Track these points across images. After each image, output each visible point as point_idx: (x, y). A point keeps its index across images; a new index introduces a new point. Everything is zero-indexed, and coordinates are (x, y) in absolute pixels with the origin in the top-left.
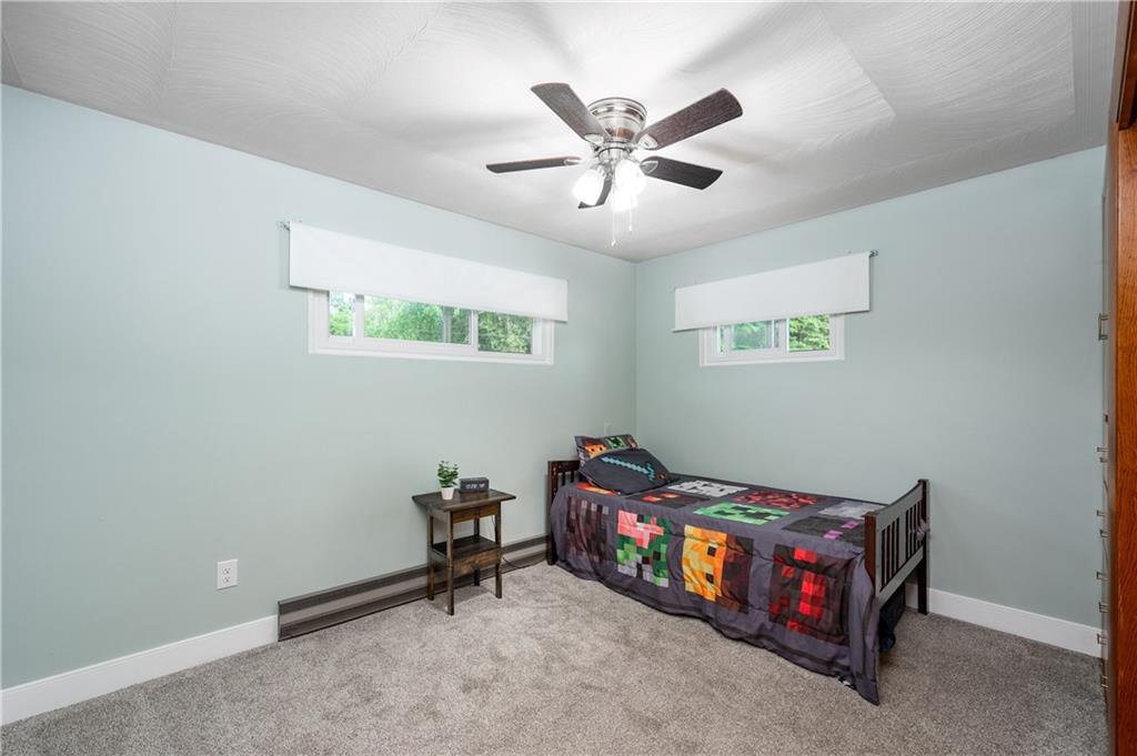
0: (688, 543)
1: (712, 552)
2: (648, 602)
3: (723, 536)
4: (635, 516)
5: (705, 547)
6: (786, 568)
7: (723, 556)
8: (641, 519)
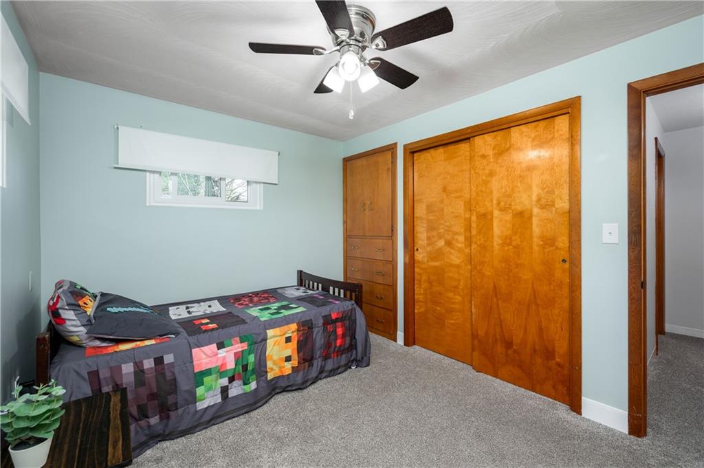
0: (270, 343)
1: (288, 340)
2: (240, 412)
3: (294, 326)
4: (214, 346)
5: (284, 340)
6: (329, 326)
7: (296, 339)
8: (221, 346)
